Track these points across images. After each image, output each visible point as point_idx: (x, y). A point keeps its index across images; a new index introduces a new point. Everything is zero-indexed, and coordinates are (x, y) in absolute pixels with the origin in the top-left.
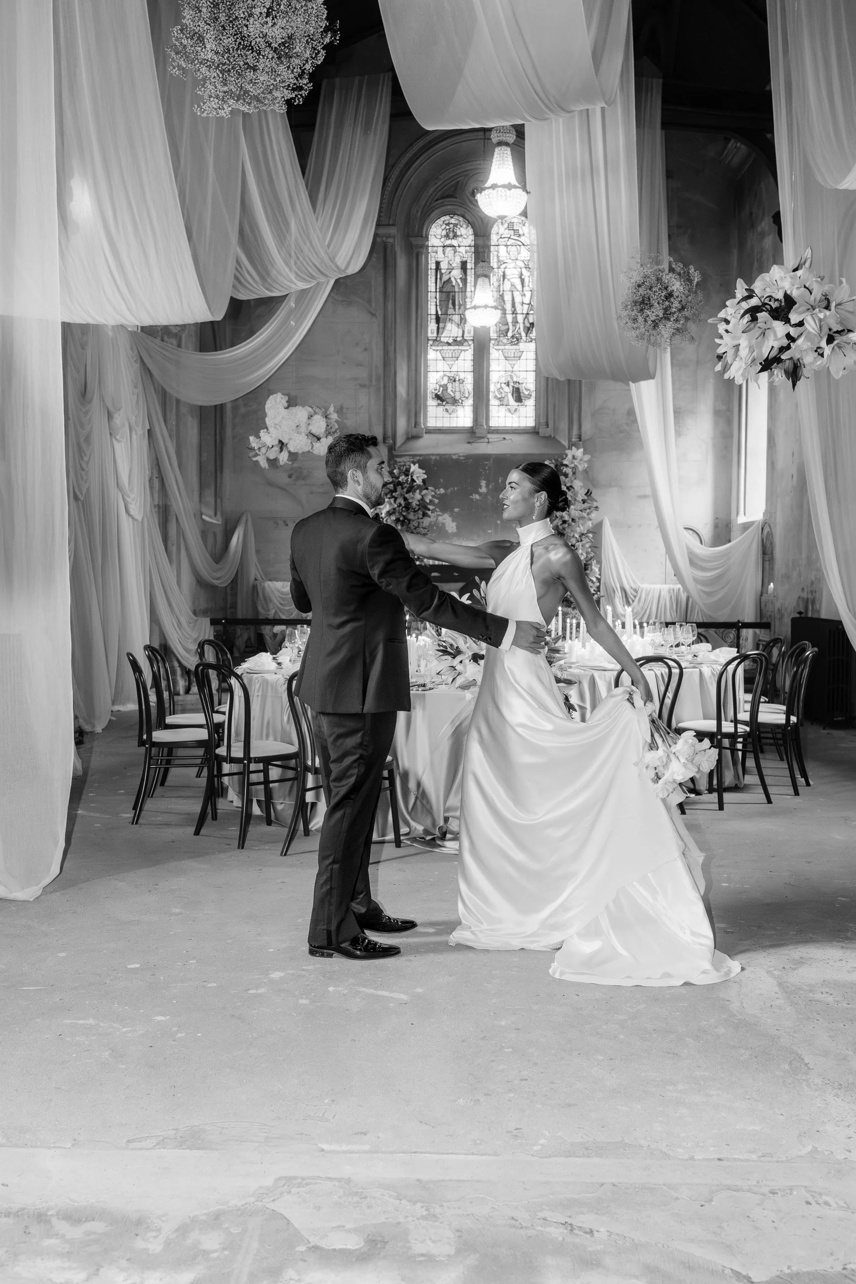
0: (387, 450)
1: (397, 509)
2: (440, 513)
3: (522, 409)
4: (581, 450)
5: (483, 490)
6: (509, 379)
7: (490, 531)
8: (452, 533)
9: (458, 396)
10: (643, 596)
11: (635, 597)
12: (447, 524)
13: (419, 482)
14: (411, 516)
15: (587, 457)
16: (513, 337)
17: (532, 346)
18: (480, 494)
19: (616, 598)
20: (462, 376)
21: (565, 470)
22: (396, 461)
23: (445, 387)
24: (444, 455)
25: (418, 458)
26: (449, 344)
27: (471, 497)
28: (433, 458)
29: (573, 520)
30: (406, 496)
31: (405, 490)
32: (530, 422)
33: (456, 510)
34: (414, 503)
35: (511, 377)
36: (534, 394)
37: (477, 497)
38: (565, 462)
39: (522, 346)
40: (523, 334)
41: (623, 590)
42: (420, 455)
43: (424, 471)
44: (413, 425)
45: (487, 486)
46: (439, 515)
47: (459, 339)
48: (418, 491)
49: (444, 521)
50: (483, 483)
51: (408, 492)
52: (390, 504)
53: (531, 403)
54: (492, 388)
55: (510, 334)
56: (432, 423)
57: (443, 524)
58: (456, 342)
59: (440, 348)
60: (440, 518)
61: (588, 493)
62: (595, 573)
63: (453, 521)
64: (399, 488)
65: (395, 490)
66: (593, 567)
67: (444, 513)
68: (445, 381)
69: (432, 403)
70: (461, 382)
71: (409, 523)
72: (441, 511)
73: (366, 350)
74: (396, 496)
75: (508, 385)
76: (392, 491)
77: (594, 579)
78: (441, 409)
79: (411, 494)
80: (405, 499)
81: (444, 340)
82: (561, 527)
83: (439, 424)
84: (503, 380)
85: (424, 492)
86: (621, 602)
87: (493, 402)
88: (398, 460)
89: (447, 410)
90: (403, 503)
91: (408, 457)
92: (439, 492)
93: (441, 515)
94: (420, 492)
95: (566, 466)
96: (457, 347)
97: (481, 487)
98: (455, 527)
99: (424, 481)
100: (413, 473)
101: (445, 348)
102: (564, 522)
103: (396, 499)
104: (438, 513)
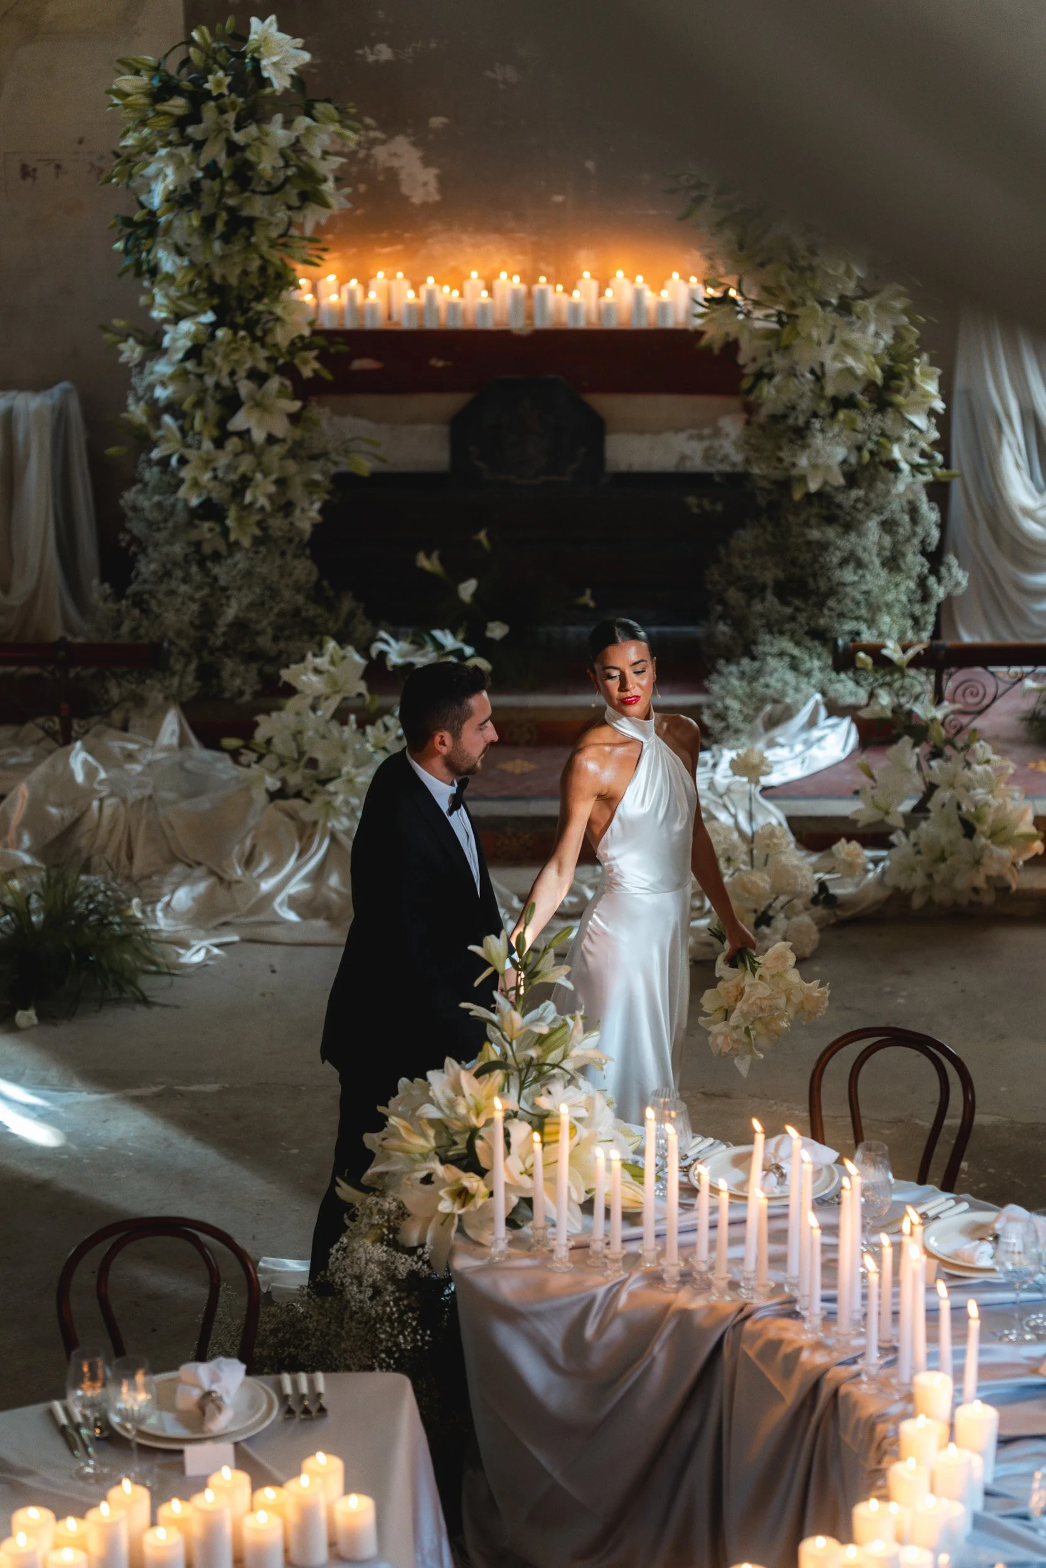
1: (206, 184)
2: (379, 135)
7: (559, 199)
8: (425, 205)
12: (403, 175)
13: (280, 83)
14: (257, 207)
19: (1006, 450)
27: (488, 73)
30: (239, 137)
31: (231, 117)
33: (437, 122)
34: (267, 164)
37: (510, 74)
43: (299, 42)
48: (279, 118)
51: (241, 122)
52: (180, 165)
57: (392, 175)
60: (380, 153)
62: (925, 394)
63: (426, 162)
64: (209, 110)
65: (194, 117)
66: (918, 379)
67: (391, 137)
71: (252, 233)
74: (199, 137)
76: (181, 123)
77: (920, 421)
79: (253, 130)
80: (233, 148)
85: (303, 122)
86: (1023, 463)
90: (222, 160)
92: (371, 58)
94: (288, 124)
98: (433, 185)
99: (300, 80)
100: (257, 50)
103: (199, 146)
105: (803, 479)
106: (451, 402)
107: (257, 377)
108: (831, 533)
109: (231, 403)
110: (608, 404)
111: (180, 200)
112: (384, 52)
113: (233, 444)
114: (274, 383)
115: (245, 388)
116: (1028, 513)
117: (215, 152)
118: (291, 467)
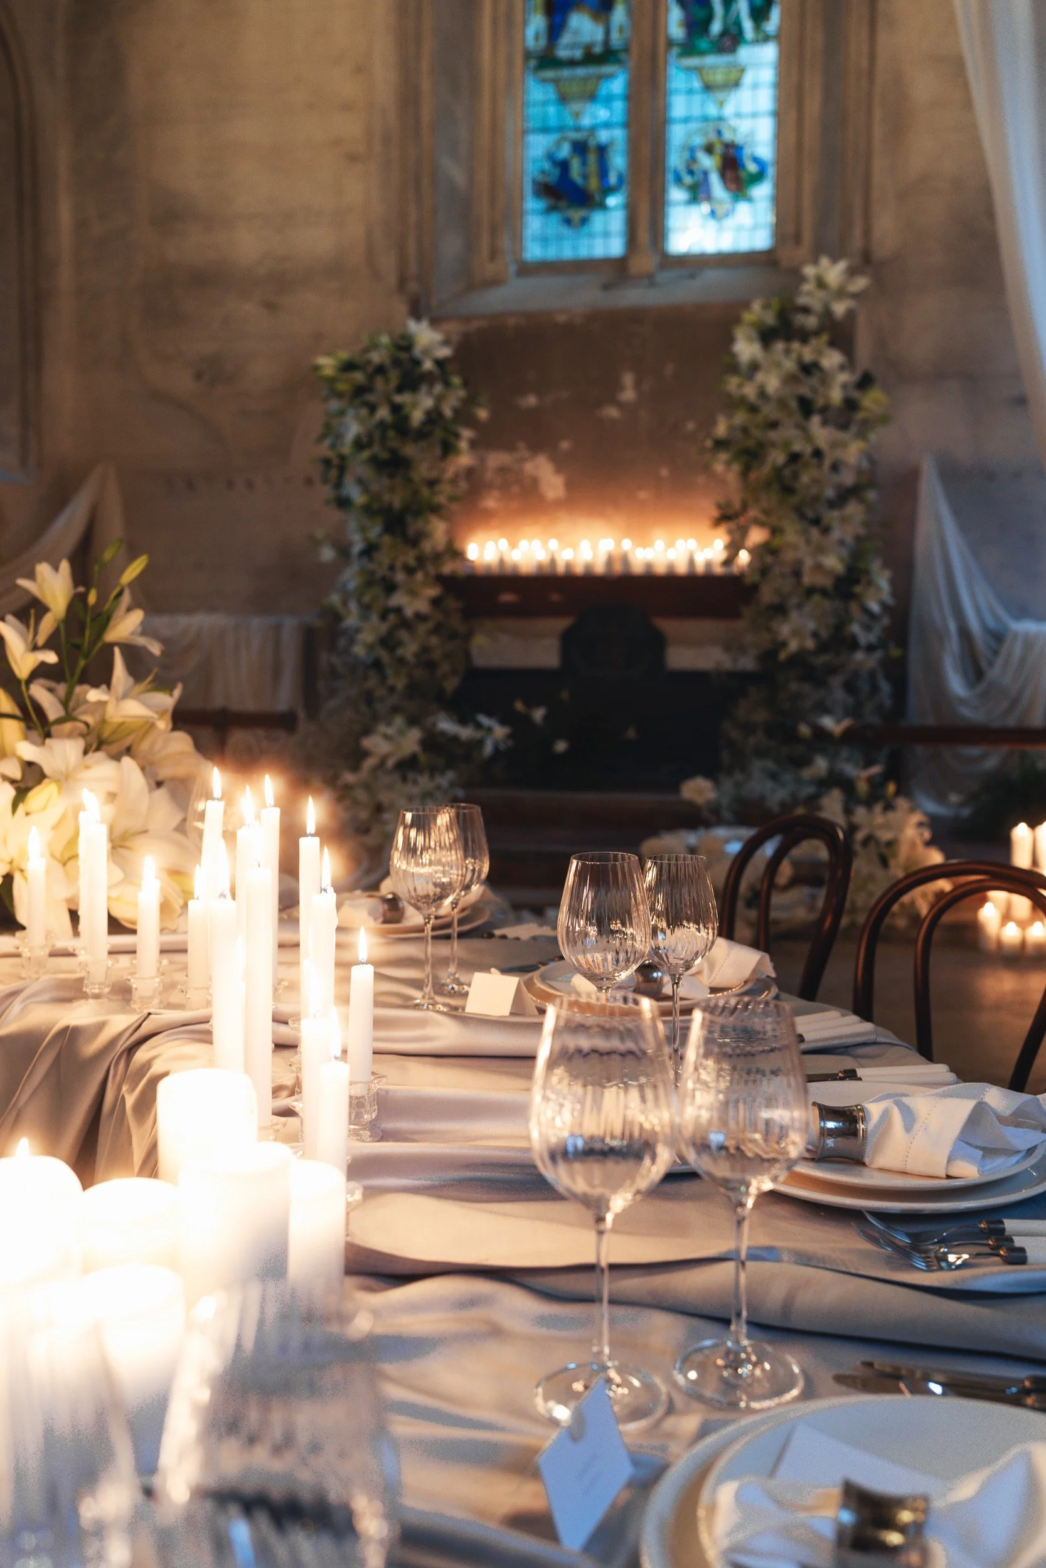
2: (527, 454)
3: (743, 209)
4: (842, 265)
5: (628, 394)
6: (712, 136)
7: (643, 495)
8: (555, 498)
9: (593, 184)
10: (1018, 650)
11: (996, 653)
13: (428, 365)
14: (409, 450)
15: (860, 283)
16: (725, 33)
17: (769, 53)
18: (621, 406)
19: (945, 656)
20: (603, 136)
21: (800, 320)
23: (564, 166)
26: (572, 63)
27: (599, 412)
29: (818, 454)
32: (761, 240)
33: (565, 445)
34: (417, 419)
35: (719, 133)
36: (771, 171)
37: (613, 412)
38: (802, 300)
39: (744, 53)
40: (748, 25)
41: (965, 634)
44: (487, 256)
45: (638, 385)
46: (523, 459)
47: (598, 49)
48: (425, 388)
49: (538, 473)
50: (628, 379)
51: (400, 389)
52: (361, 420)
53: (763, 191)
54: (675, 160)
55: (716, 27)
56: (533, 251)
57: (535, 482)
58: (591, 58)
59: (550, 74)
60: (529, 467)
61: (865, 382)
62: (879, 589)
63: (558, 470)
64: (379, 382)
67: (535, 456)
68: (565, 151)
69: (533, 204)
70: (602, 151)
74: (373, 401)
75: (709, 149)
77: (875, 607)
78: (555, 219)
79: (408, 395)
80: (396, 409)
81: (562, 53)
82: (787, 472)
83: (552, 253)
84: (698, 141)
87: (677, 194)
89: (568, 222)
90: (388, 416)
92: (523, 404)
95: (806, 310)
96: (592, 70)
97: (619, 387)
98: (561, 487)
99: (442, 364)
101: (566, 73)
102: (794, 458)
103: (372, 408)
105: (784, 644)
106: (562, 624)
107: (410, 571)
108: (807, 688)
109: (390, 588)
110: (668, 626)
111: (359, 444)
112: (531, 400)
113: (392, 618)
114: (419, 576)
115: (400, 577)
116: (962, 701)
117: (383, 413)
118: (434, 641)
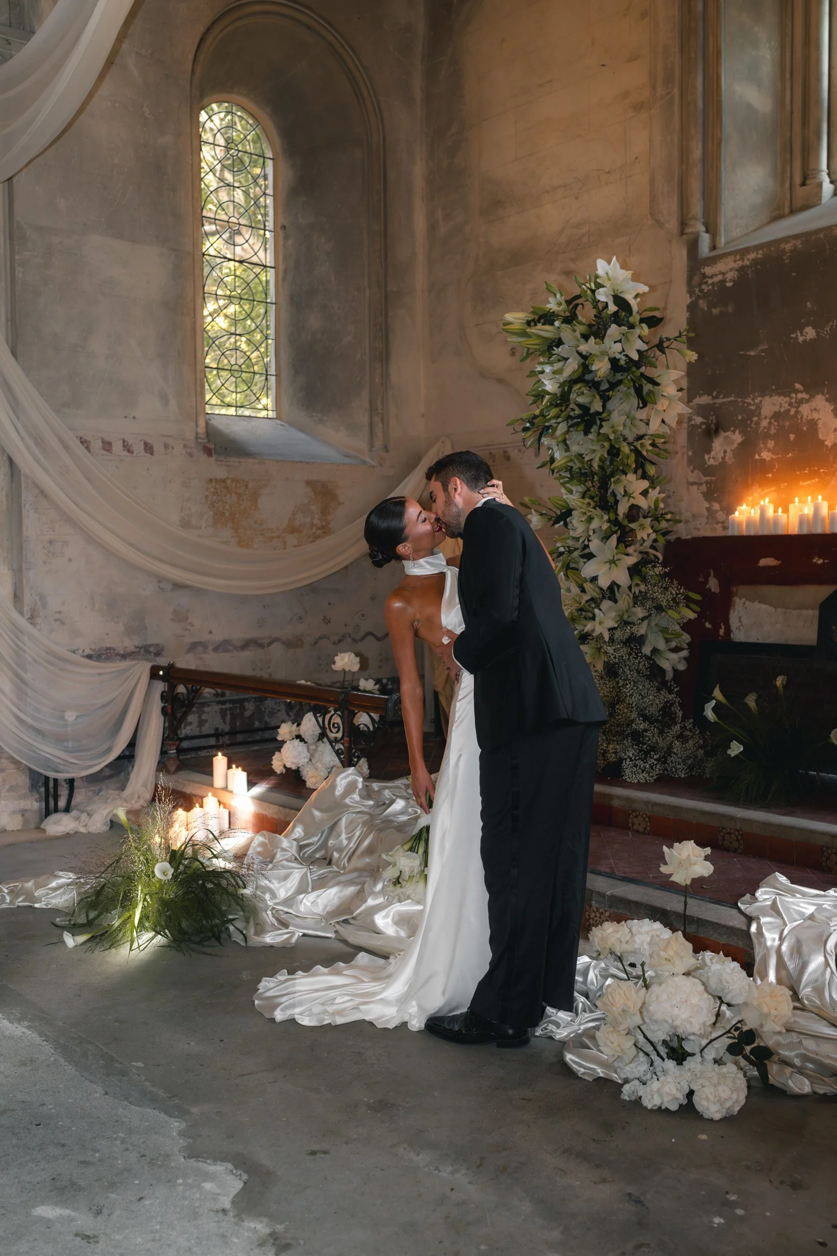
0: (685, 252)
2: (805, 396)
12: (820, 424)
22: (704, 276)
24: (818, 231)
25: (752, 256)
28: (788, 247)
30: (585, 349)
42: (757, 248)
44: (798, 180)
46: (801, 402)
49: (815, 416)
67: (812, 396)
72: (806, 390)
73: (644, 15)
80: (583, 358)
88: (708, 270)
91: (730, 259)
92: (801, 339)
93: (807, 401)
103: (564, 361)
104: (800, 396)
109: (587, 556)
111: (556, 401)
114: (614, 541)
115: (595, 543)
